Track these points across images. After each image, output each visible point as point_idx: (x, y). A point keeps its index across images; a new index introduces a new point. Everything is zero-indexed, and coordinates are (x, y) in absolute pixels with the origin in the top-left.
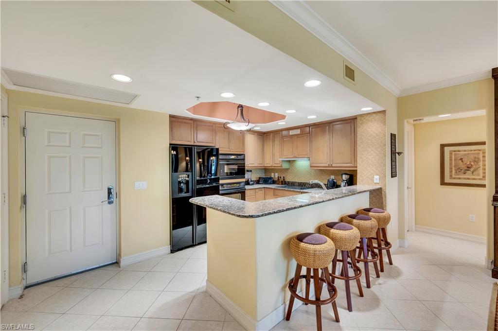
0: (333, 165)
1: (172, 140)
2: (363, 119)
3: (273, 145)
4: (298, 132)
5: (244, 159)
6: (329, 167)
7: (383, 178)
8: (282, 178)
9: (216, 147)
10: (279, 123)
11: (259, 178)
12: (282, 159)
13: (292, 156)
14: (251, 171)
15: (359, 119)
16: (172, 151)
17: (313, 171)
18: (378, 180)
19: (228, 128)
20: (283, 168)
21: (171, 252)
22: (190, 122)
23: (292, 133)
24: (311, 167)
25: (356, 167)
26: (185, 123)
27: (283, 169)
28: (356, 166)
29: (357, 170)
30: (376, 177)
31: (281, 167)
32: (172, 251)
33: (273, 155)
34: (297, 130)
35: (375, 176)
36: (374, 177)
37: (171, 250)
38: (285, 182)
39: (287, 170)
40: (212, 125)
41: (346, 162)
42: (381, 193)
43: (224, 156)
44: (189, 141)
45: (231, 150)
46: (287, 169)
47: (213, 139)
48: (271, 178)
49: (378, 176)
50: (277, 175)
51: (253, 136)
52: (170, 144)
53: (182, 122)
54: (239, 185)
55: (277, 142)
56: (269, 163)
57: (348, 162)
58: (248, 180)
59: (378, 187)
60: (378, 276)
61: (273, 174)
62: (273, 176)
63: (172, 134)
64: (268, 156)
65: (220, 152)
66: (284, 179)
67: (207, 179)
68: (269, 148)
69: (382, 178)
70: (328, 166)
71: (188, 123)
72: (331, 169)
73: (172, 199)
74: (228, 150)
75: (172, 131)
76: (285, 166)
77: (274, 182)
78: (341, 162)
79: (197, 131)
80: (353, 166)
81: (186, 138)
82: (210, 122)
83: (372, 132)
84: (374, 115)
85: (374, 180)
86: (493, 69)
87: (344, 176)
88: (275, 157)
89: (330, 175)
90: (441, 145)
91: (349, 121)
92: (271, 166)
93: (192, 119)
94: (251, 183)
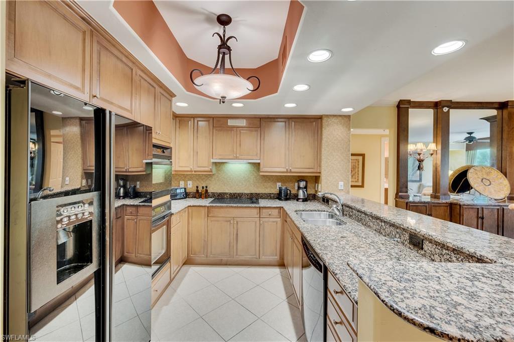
2: (329, 120)
6: (287, 172)
18: (343, 186)
28: (318, 171)
29: (320, 176)
35: (340, 183)
36: (338, 183)
41: (308, 167)
49: (343, 183)
57: (310, 167)
69: (346, 184)
70: (285, 170)
80: (315, 171)
83: (337, 136)
85: (338, 186)
91: (312, 120)
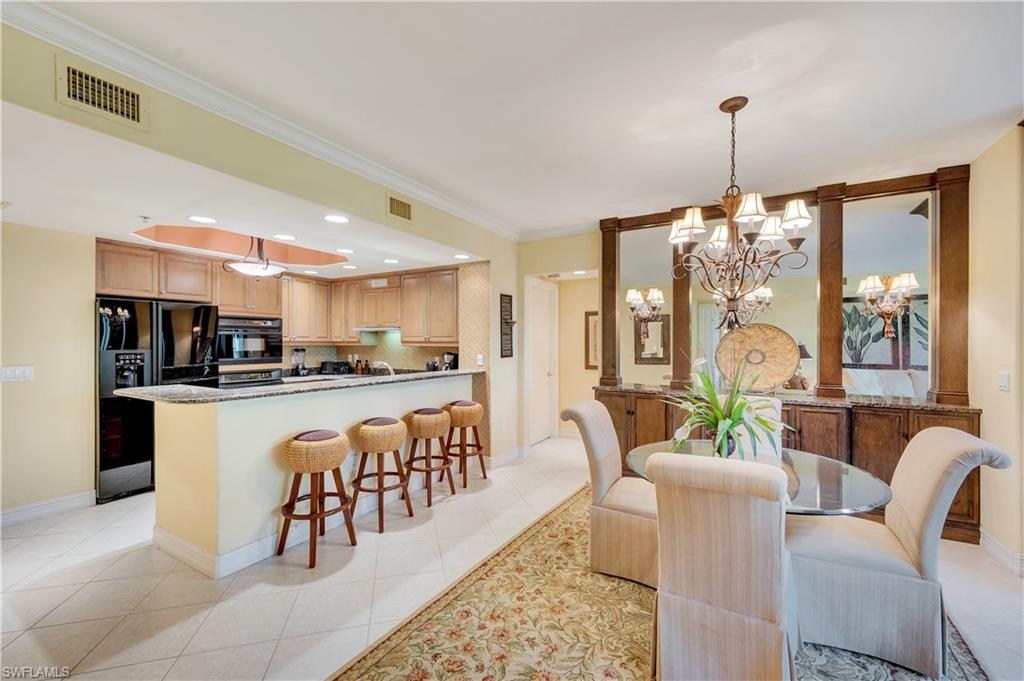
0: (432, 339)
1: (103, 287)
3: (347, 304)
4: (383, 283)
5: (280, 328)
6: (425, 342)
7: (487, 358)
8: (364, 363)
9: (214, 304)
10: (345, 267)
11: (323, 364)
12: (359, 329)
13: (375, 325)
14: (304, 350)
15: (461, 269)
16: (101, 309)
17: (411, 349)
19: (233, 271)
20: (362, 344)
21: (98, 503)
22: (151, 253)
23: (374, 284)
24: (403, 342)
25: (457, 342)
26: (137, 255)
27: (362, 346)
30: (480, 357)
31: (359, 342)
32: (99, 501)
33: (347, 321)
34: (380, 281)
37: (97, 499)
38: (369, 369)
39: (372, 348)
40: (204, 262)
42: (485, 378)
43: (227, 320)
44: (147, 291)
45: (251, 310)
46: (370, 346)
47: (206, 288)
48: (347, 364)
50: (357, 357)
51: (307, 285)
52: (98, 295)
53: (130, 254)
54: (267, 374)
55: (353, 299)
56: (339, 336)
58: (297, 367)
59: (481, 370)
60: (453, 493)
61: (350, 356)
62: (350, 360)
63: (103, 276)
64: (337, 323)
65: (220, 313)
66: (366, 365)
67: (203, 366)
68: (339, 307)
71: (146, 256)
72: (430, 345)
73: (101, 400)
74: (240, 309)
75: (103, 269)
76: (367, 341)
77: (351, 370)
78: (439, 335)
79: (166, 271)
81: (141, 283)
82: (200, 257)
84: (478, 266)
86: (601, 221)
87: (446, 356)
88: (349, 325)
89: (433, 356)
90: (586, 313)
92: (344, 342)
93: (154, 250)
94: (302, 372)
